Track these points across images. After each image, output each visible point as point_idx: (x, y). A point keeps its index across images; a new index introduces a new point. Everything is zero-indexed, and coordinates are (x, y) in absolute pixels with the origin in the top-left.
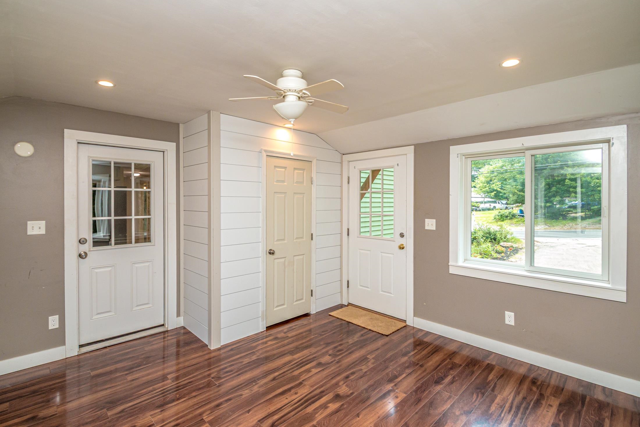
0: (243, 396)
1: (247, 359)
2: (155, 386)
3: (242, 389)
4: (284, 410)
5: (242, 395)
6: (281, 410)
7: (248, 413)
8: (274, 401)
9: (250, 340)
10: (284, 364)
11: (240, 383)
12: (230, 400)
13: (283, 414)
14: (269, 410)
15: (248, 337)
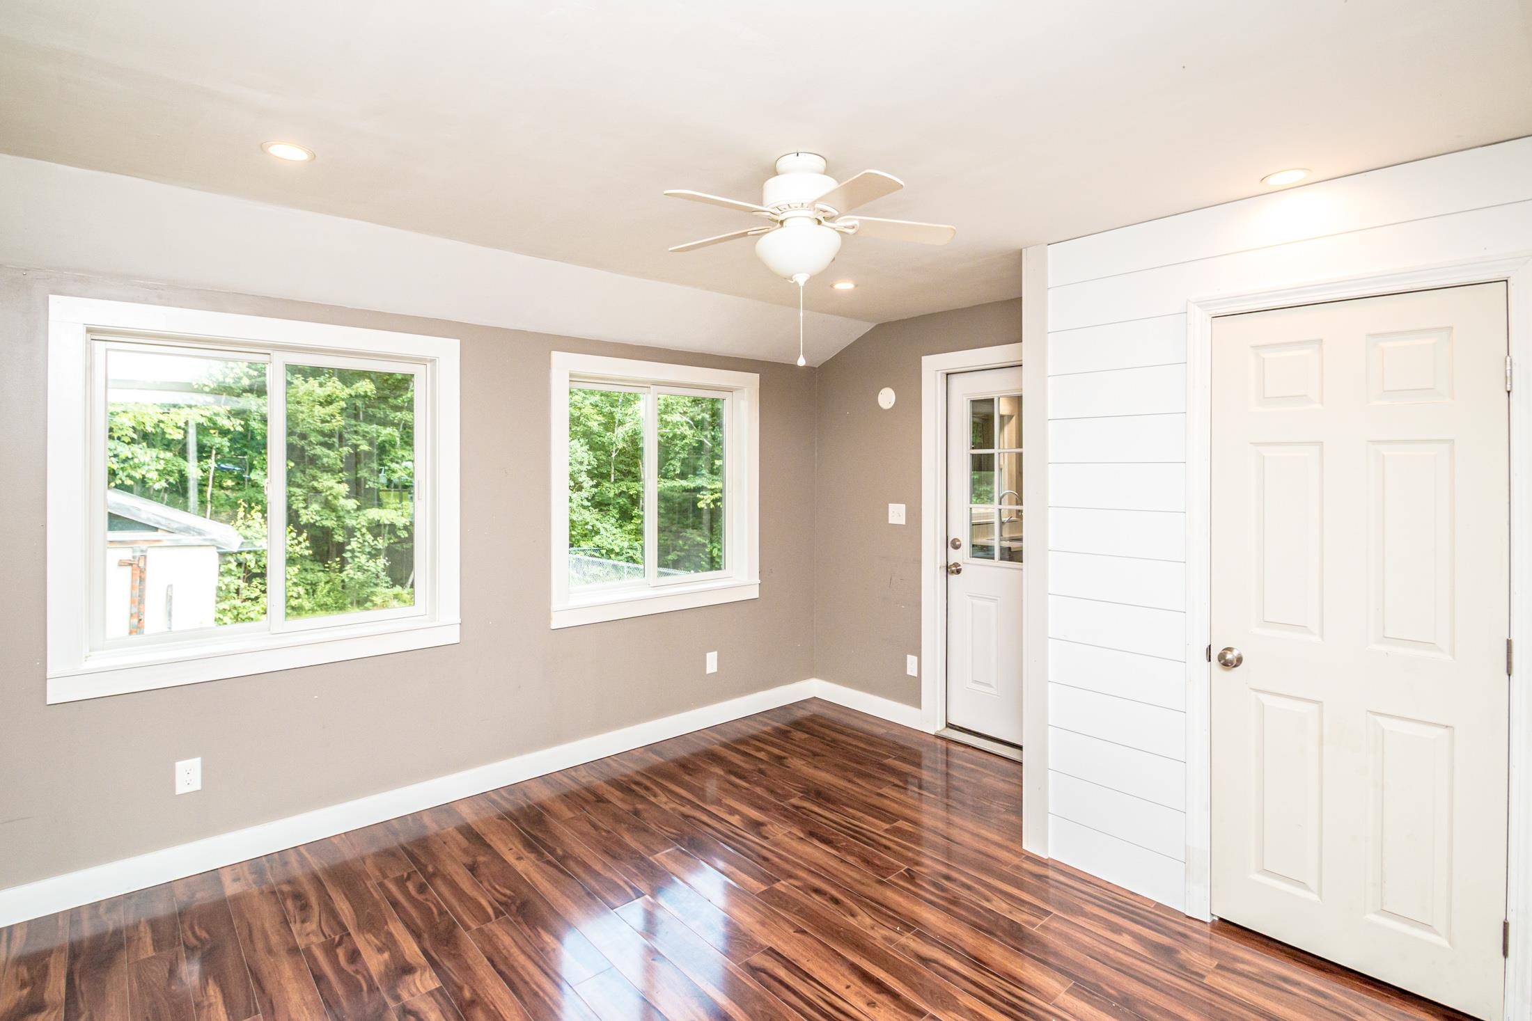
0: (851, 920)
1: (1004, 906)
2: (866, 817)
3: (874, 913)
4: (806, 984)
5: (853, 915)
6: (806, 979)
7: (795, 932)
8: (837, 966)
9: (1117, 900)
10: (1010, 976)
11: (899, 910)
12: (836, 901)
13: (793, 983)
14: (804, 961)
15: (1132, 893)
